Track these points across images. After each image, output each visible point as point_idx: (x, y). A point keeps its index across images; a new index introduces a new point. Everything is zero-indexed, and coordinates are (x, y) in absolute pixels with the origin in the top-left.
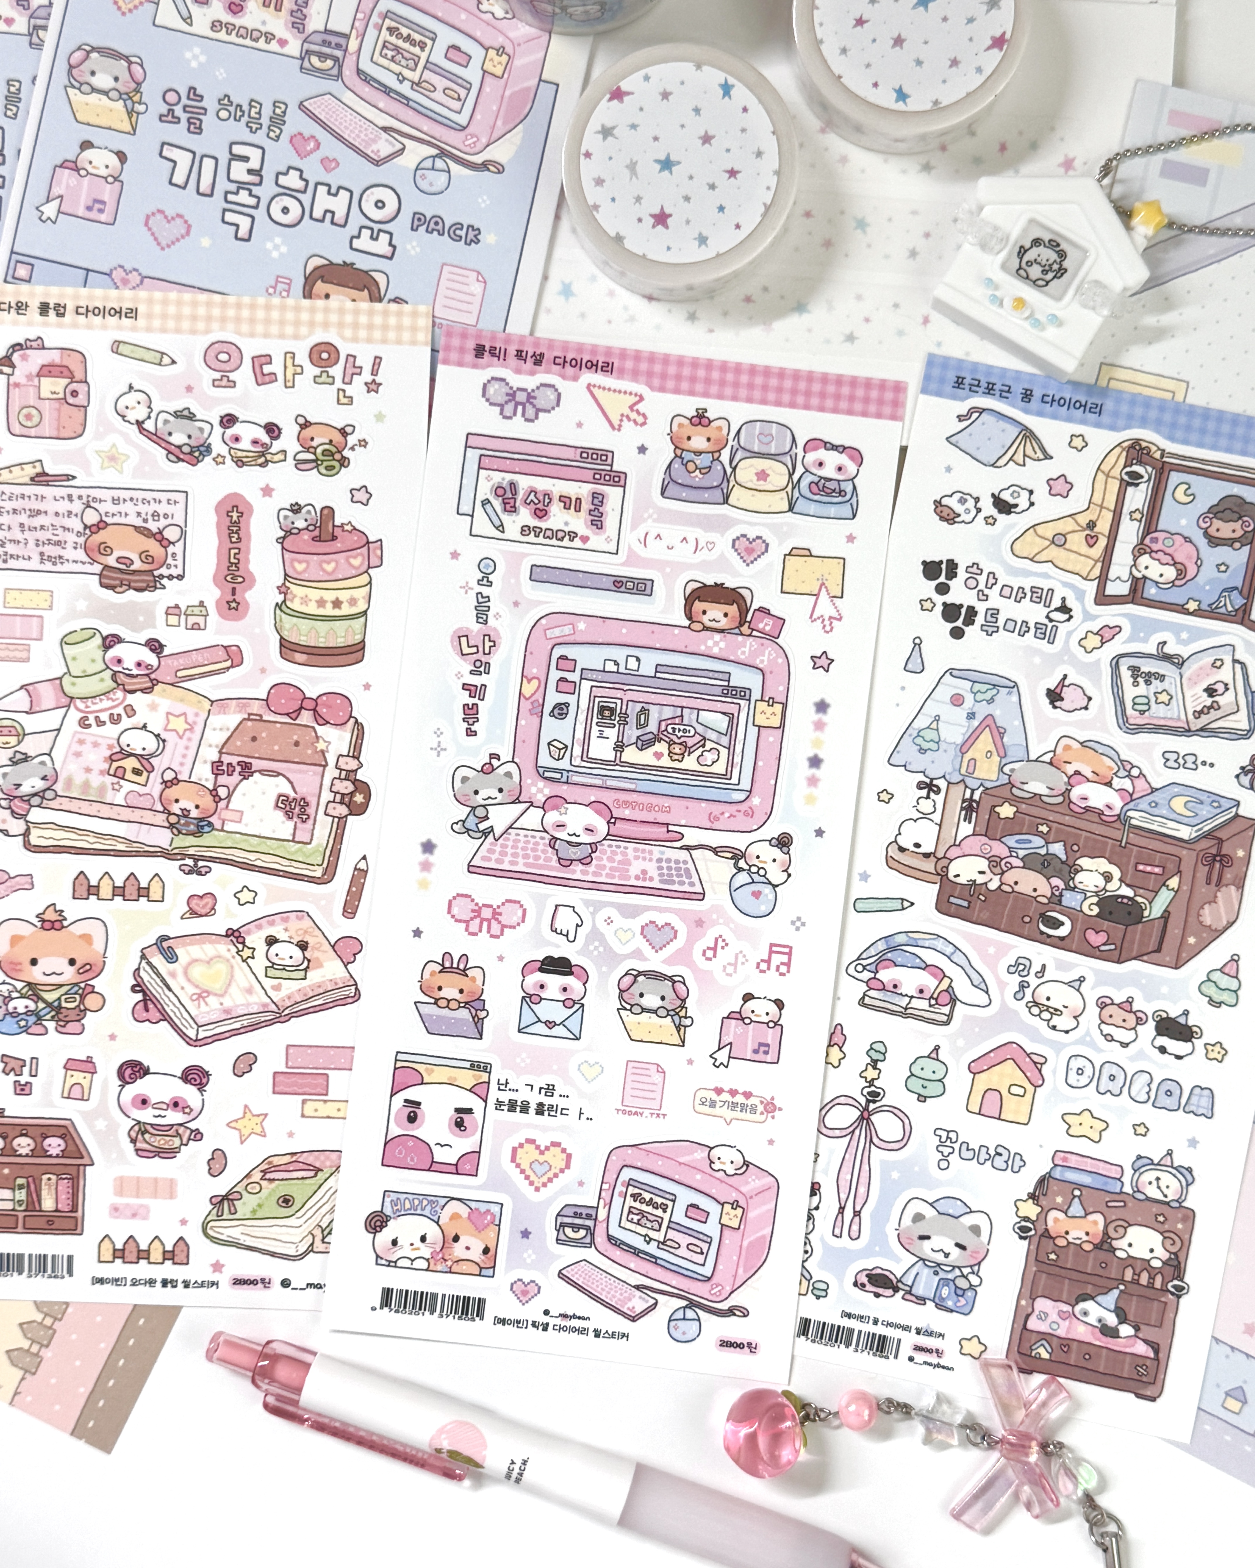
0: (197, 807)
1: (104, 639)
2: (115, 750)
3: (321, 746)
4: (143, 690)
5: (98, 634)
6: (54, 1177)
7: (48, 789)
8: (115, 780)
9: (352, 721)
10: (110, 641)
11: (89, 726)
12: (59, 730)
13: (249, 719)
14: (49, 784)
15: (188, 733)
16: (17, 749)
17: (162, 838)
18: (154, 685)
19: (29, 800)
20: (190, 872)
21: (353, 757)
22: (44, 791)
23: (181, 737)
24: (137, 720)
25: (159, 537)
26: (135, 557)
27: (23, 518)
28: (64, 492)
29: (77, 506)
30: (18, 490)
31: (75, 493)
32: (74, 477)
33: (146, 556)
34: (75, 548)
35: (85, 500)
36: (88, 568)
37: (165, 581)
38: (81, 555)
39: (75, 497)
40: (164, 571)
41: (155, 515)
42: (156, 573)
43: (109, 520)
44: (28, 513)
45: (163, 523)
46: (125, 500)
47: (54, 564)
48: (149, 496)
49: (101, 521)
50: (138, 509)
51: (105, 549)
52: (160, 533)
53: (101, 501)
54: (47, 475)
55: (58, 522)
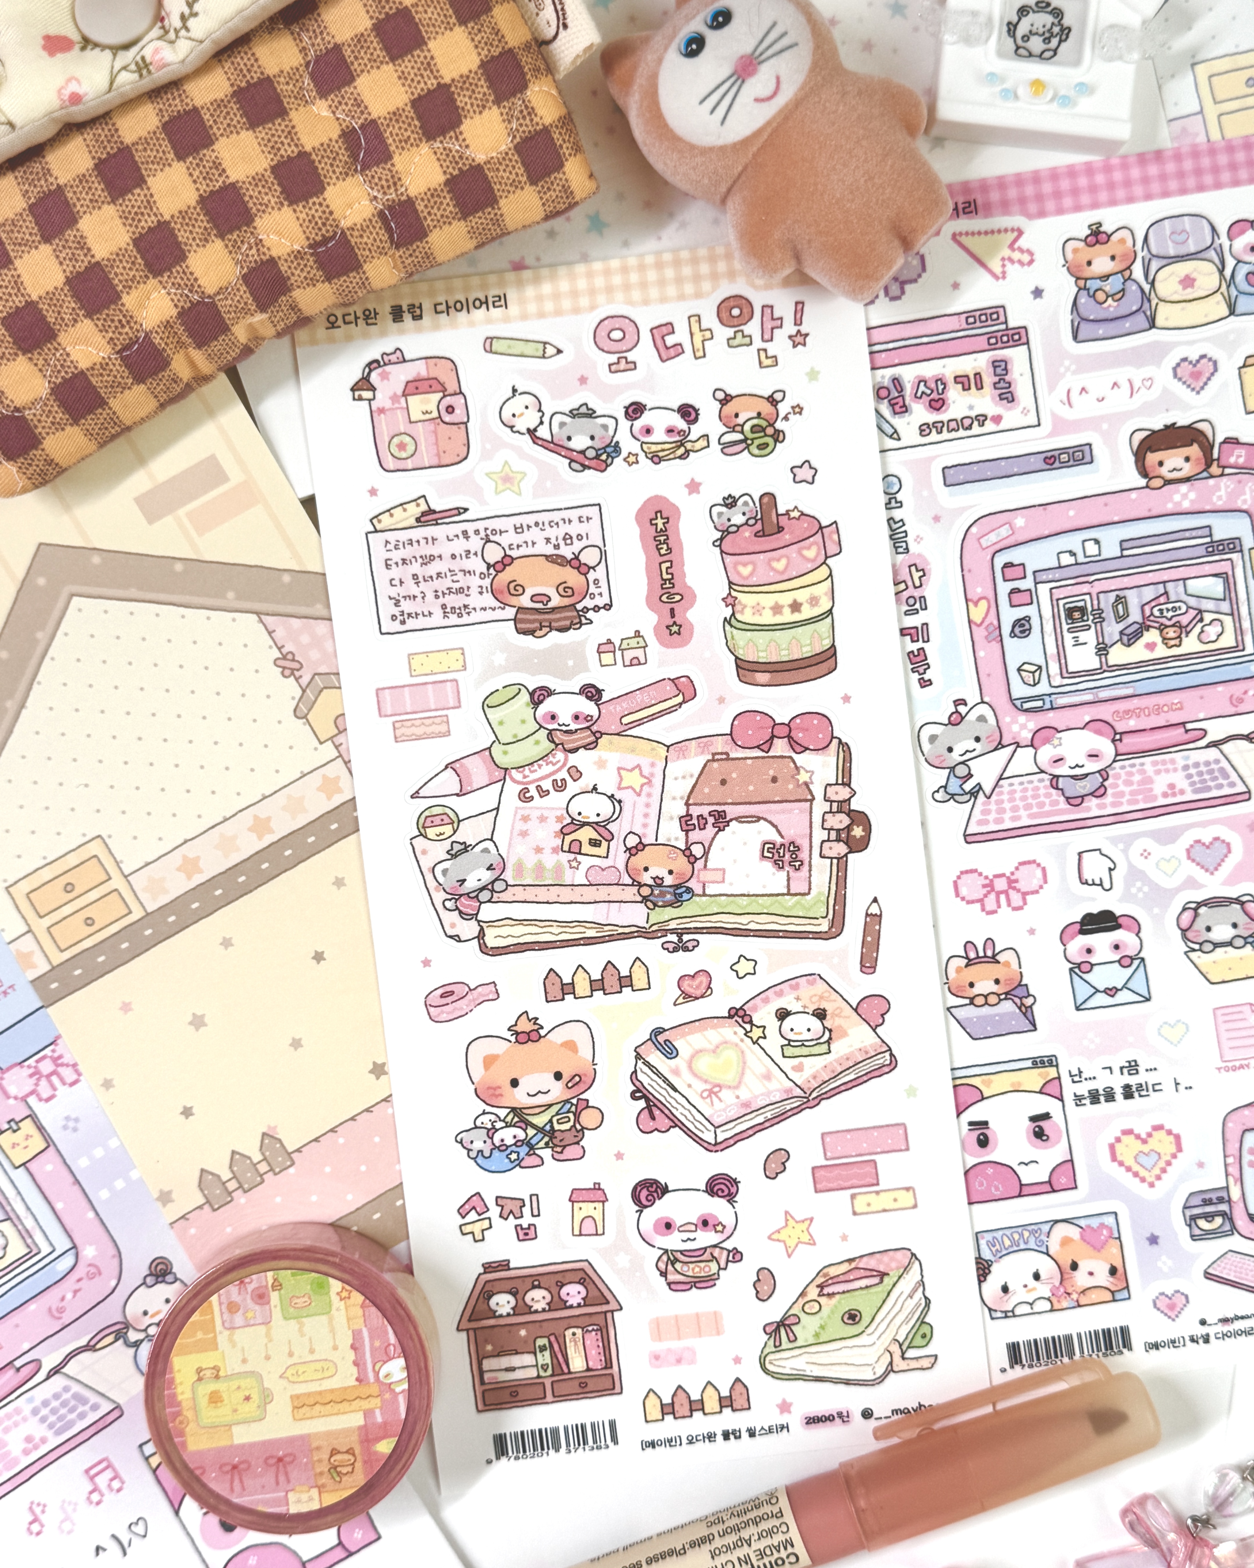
0: (671, 872)
1: (532, 694)
2: (565, 823)
3: (803, 777)
4: (585, 747)
5: (523, 690)
6: (579, 1332)
7: (496, 879)
8: (572, 856)
9: (835, 741)
10: (539, 696)
11: (532, 798)
12: (498, 809)
13: (713, 760)
14: (496, 873)
15: (646, 789)
16: (453, 839)
17: (637, 915)
18: (597, 739)
19: (477, 896)
20: (675, 950)
21: (843, 784)
22: (493, 882)
23: (639, 795)
24: (586, 782)
25: (577, 564)
26: (552, 592)
27: (416, 568)
28: (458, 529)
29: (475, 543)
30: (403, 536)
31: (470, 527)
32: (466, 510)
33: (565, 589)
34: (481, 593)
35: (483, 534)
36: (499, 614)
37: (590, 615)
38: (488, 600)
39: (471, 533)
40: (588, 603)
41: (567, 538)
42: (579, 607)
43: (514, 553)
44: (420, 560)
45: (577, 546)
46: (529, 527)
47: (460, 615)
48: (556, 516)
49: (506, 555)
50: (546, 534)
51: (516, 589)
52: (577, 558)
53: (501, 532)
54: (434, 512)
55: (456, 565)
